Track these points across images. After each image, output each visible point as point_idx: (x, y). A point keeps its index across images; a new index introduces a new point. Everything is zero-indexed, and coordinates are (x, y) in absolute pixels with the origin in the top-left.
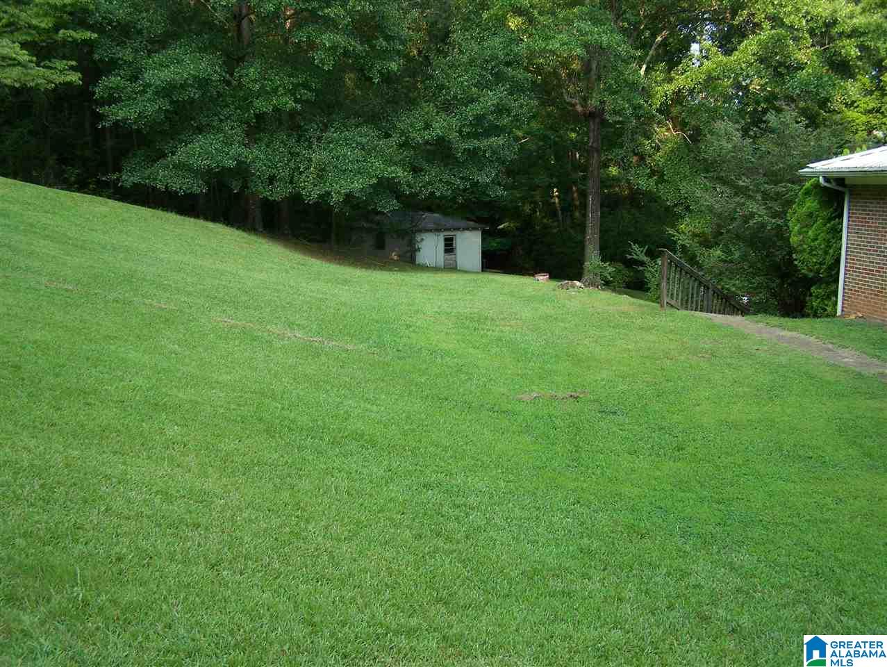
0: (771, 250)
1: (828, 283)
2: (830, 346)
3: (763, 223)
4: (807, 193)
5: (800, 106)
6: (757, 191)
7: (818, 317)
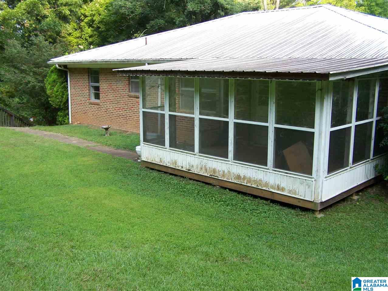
0: (39, 97)
1: (65, 110)
2: (67, 136)
3: (35, 86)
4: (52, 72)
5: (48, 34)
6: (31, 71)
7: (62, 125)
